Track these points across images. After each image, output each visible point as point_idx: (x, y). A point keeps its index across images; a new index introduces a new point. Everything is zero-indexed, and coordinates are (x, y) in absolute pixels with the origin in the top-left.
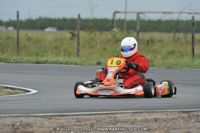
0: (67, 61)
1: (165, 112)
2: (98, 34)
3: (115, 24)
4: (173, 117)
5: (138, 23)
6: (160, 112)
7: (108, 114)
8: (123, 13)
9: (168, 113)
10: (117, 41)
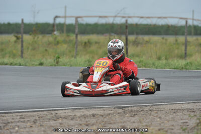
0: (12, 62)
1: (102, 108)
2: (40, 37)
3: (55, 28)
4: (110, 112)
5: (77, 26)
6: (98, 108)
7: (50, 110)
8: (63, 17)
9: (104, 109)
10: (58, 43)
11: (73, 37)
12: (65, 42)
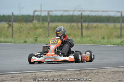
0: (5, 41)
1: (66, 70)
2: (25, 24)
3: (35, 18)
4: (70, 73)
5: (49, 17)
6: (63, 71)
7: (31, 72)
8: (39, 11)
9: (67, 71)
10: (36, 28)
11: (46, 24)
12: (41, 27)
